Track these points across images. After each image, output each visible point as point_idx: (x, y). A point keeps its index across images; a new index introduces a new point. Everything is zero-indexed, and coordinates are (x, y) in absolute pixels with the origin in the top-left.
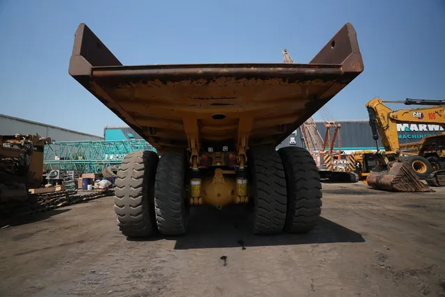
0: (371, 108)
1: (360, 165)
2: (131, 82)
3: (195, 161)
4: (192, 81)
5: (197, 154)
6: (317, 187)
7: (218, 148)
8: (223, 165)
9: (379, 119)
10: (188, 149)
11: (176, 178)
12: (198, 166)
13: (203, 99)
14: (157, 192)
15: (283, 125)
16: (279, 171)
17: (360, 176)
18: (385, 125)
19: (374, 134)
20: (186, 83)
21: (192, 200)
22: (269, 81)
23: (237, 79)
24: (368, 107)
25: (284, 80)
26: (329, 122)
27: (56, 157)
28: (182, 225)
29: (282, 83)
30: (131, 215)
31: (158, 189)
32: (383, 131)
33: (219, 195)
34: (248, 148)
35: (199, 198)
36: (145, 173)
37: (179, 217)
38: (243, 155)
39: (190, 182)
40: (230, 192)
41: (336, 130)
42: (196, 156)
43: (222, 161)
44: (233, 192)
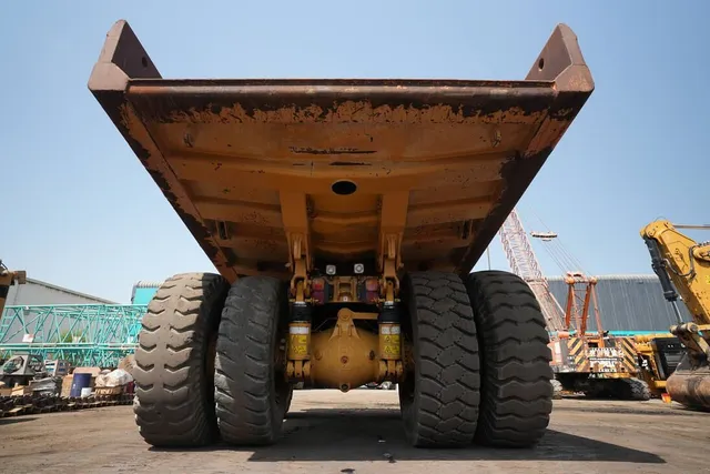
0: (652, 238)
1: (650, 365)
2: (192, 110)
3: (299, 287)
4: (297, 111)
5: (304, 275)
6: (539, 338)
7: (345, 268)
8: (355, 300)
9: (672, 260)
10: (288, 265)
11: (262, 316)
12: (305, 297)
13: (315, 152)
14: (221, 340)
15: (467, 223)
16: (460, 305)
17: (652, 385)
18: (686, 271)
19: (665, 290)
20: (286, 114)
21: (290, 366)
22: (429, 113)
23: (374, 108)
24: (645, 237)
25: (455, 111)
26: (573, 274)
27: (26, 336)
28: (266, 414)
29: (452, 115)
30: (165, 386)
31: (225, 335)
32: (684, 283)
33: (345, 360)
34: (401, 265)
35: (304, 361)
36: (202, 305)
37: (261, 396)
38: (393, 280)
39: (288, 329)
40: (367, 354)
41: (588, 289)
42: (303, 279)
43: (353, 291)
44: (372, 356)
